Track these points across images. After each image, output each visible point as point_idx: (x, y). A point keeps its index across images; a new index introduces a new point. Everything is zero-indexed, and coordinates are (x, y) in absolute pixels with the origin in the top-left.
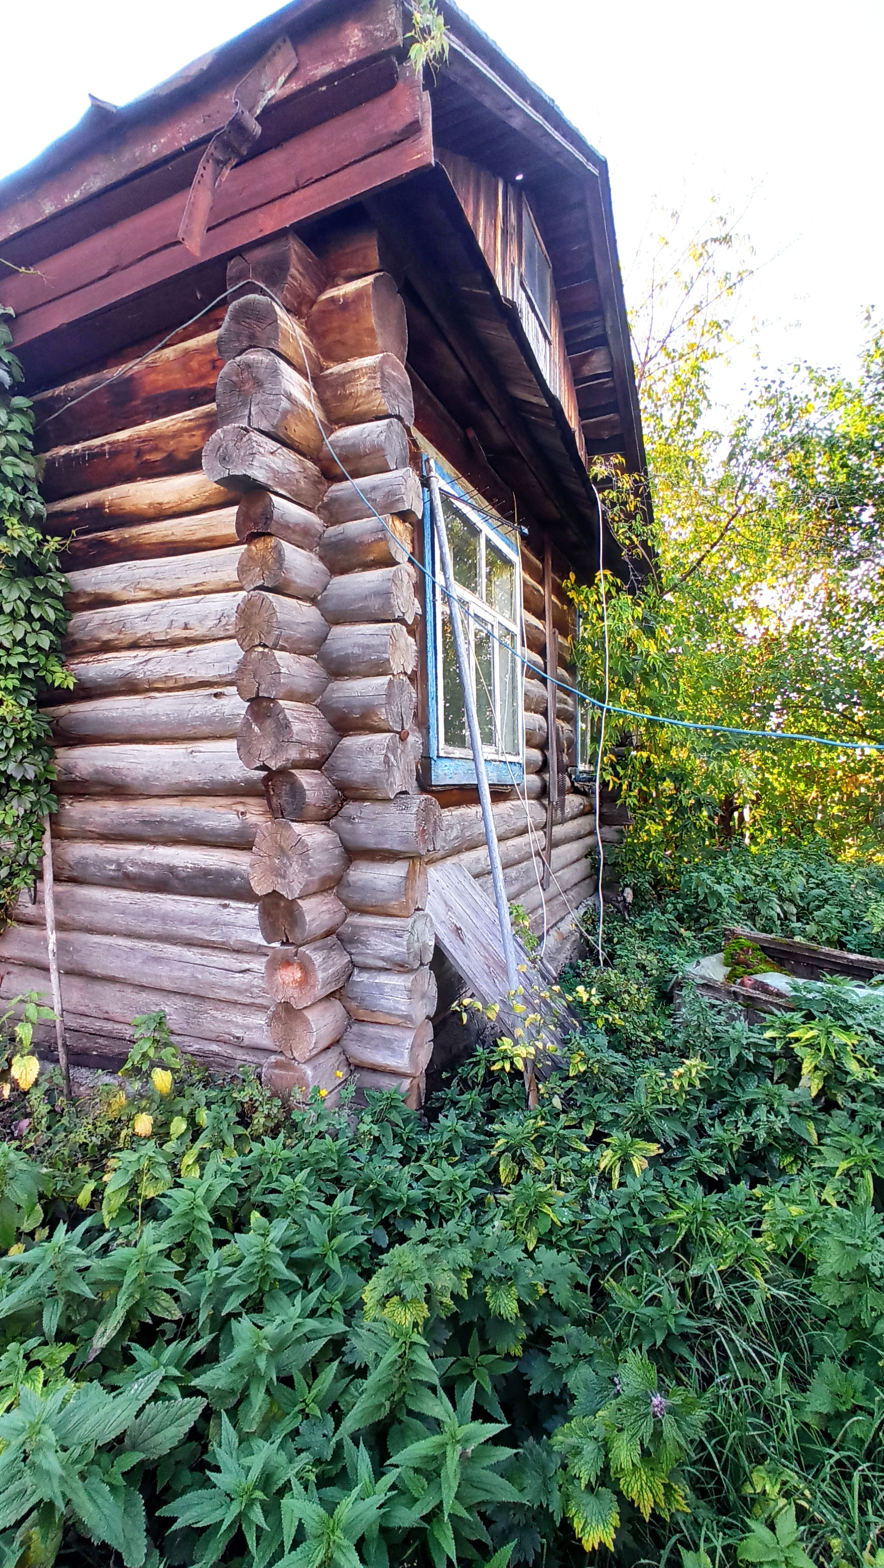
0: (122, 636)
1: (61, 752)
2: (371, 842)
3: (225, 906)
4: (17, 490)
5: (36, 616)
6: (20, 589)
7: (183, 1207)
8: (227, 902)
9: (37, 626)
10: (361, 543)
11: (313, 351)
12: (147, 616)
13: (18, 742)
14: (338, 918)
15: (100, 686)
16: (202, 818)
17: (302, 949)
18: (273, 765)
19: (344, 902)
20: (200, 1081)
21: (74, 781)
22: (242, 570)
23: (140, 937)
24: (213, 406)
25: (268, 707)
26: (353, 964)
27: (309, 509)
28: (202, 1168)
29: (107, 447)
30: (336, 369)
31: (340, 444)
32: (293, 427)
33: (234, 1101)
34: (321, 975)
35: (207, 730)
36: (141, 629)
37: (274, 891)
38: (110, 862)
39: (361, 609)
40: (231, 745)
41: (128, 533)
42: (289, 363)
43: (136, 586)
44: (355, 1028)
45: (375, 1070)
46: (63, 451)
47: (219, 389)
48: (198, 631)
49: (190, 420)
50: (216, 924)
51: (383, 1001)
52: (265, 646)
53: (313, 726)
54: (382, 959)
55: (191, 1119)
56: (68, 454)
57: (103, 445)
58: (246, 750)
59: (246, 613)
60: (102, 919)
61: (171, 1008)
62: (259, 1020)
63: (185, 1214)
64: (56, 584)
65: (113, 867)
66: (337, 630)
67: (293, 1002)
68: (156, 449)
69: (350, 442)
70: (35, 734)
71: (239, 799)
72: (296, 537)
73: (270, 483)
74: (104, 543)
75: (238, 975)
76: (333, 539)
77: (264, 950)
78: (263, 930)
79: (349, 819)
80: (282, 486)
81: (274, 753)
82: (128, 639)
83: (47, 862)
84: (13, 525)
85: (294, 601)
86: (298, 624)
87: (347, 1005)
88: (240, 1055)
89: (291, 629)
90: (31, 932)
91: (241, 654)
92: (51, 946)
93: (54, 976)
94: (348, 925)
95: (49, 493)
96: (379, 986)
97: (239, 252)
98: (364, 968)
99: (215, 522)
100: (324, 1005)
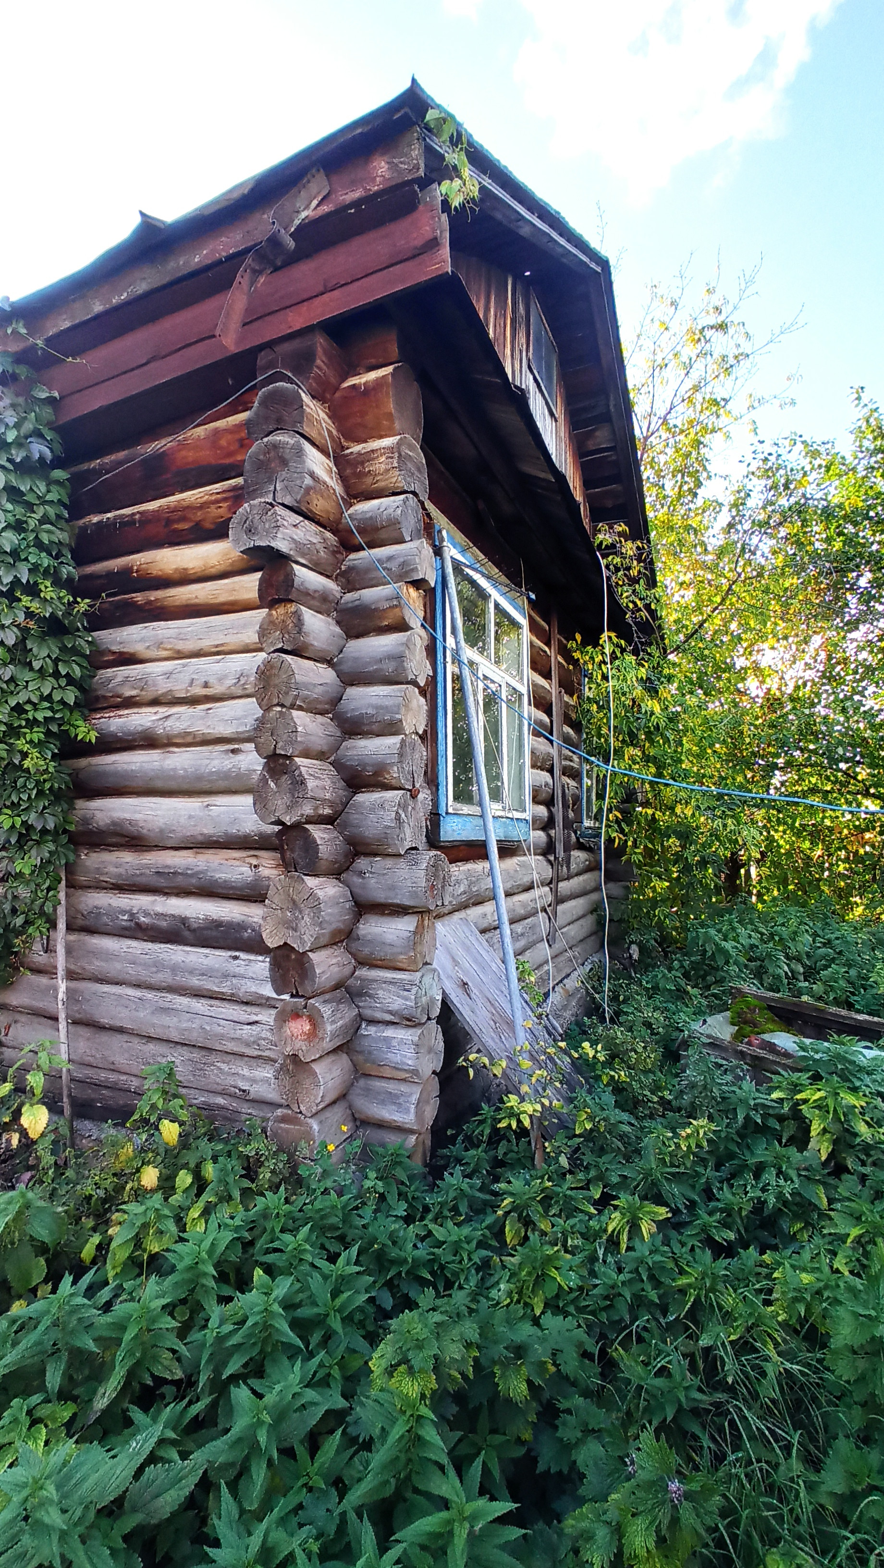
0: (143, 693)
1: (80, 804)
2: (381, 896)
3: (236, 958)
4: (51, 555)
5: (63, 673)
6: (49, 648)
7: (188, 1261)
8: (237, 954)
9: (63, 682)
10: (376, 610)
11: (335, 432)
12: (168, 675)
13: (40, 793)
14: (348, 970)
15: (120, 740)
16: (214, 871)
17: (311, 1001)
18: (288, 820)
19: (354, 955)
20: (205, 1134)
21: (91, 833)
22: (263, 633)
23: (150, 987)
24: (240, 481)
25: (284, 764)
26: (361, 1018)
27: (328, 577)
28: (206, 1222)
29: (137, 517)
30: (356, 448)
31: (358, 517)
32: (315, 501)
33: (240, 1155)
34: (329, 1028)
35: (222, 784)
36: (162, 687)
37: (285, 944)
38: (124, 912)
39: (376, 671)
40: (247, 800)
41: (153, 595)
42: (313, 444)
43: (159, 645)
44: (362, 1082)
45: (380, 1125)
46: (95, 519)
47: (247, 466)
48: (218, 689)
49: (218, 493)
50: (226, 976)
51: (390, 1056)
52: (283, 706)
53: (328, 783)
54: (390, 1012)
55: (197, 1173)
56: (101, 522)
57: (133, 514)
58: (261, 804)
59: (265, 674)
60: (114, 968)
61: (179, 1058)
62: (267, 1073)
63: (190, 1268)
64: (83, 643)
65: (126, 918)
66: (353, 692)
67: (300, 1054)
68: (184, 519)
69: (368, 516)
70: (56, 785)
71: (252, 853)
72: (316, 603)
73: (291, 552)
74: (133, 604)
75: (246, 1027)
76: (350, 605)
77: (273, 1003)
78: (273, 981)
79: (361, 874)
80: (303, 555)
81: (289, 808)
82: (149, 695)
83: (61, 911)
84: (46, 587)
85: (312, 663)
86: (314, 685)
87: (354, 1058)
88: (245, 1109)
89: (309, 690)
90: (43, 980)
91: (259, 713)
92: (61, 995)
93: (62, 1025)
94: (357, 978)
95: (81, 558)
96: (387, 1039)
97: (270, 345)
98: (372, 1022)
99: (237, 587)
100: (331, 1058)
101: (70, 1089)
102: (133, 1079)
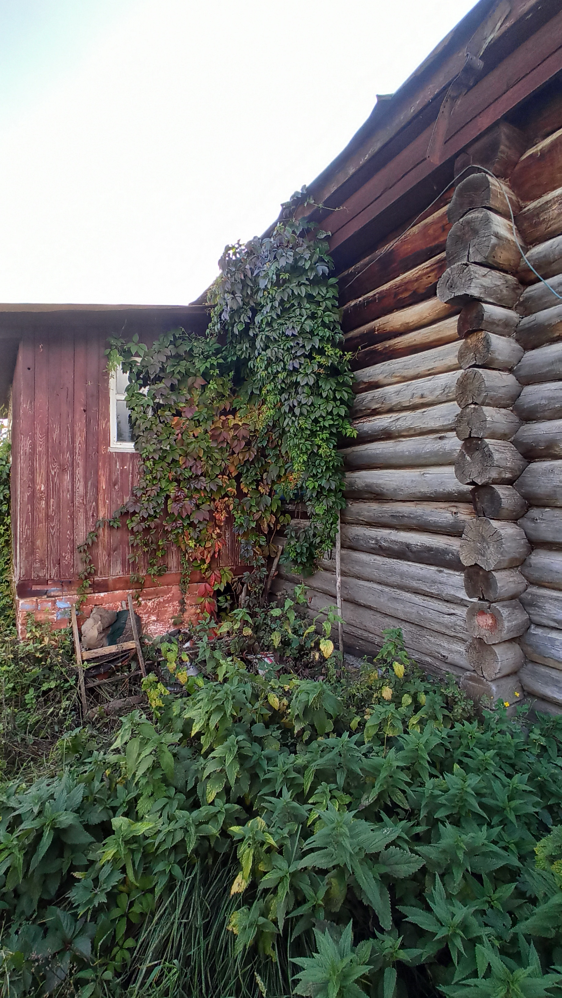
0: (383, 406)
1: (348, 474)
2: (550, 536)
3: (440, 571)
4: (330, 330)
5: (338, 398)
6: (331, 385)
7: (412, 746)
8: (442, 569)
9: (338, 403)
10: (549, 325)
11: (514, 198)
12: (398, 392)
13: (328, 468)
14: (521, 587)
15: (371, 436)
16: (427, 515)
17: (494, 604)
18: (479, 481)
19: (527, 578)
20: (419, 677)
21: (354, 491)
22: (461, 356)
23: (387, 585)
24: (443, 255)
25: (477, 444)
26: (531, 622)
27: (509, 308)
28: (422, 730)
29: (377, 296)
30: (532, 205)
31: (534, 258)
32: (499, 254)
33: (442, 694)
34: (506, 624)
35: (433, 460)
36: (395, 400)
37: (476, 564)
38: (372, 539)
39: (548, 372)
40: (451, 470)
41: (388, 343)
42: (496, 212)
43: (392, 374)
44: (530, 666)
45: (544, 699)
46: (353, 303)
47: (448, 243)
48: (430, 398)
49: (427, 268)
50: (434, 582)
51: (553, 651)
52: (476, 404)
53: (509, 455)
54: (555, 621)
55: (415, 698)
56: (355, 304)
57: (375, 295)
58: (461, 473)
59: (463, 384)
60: (367, 572)
61: (405, 629)
62: (461, 648)
63: (413, 751)
64: (348, 378)
65: (373, 542)
66: (529, 389)
67: (485, 639)
68: (406, 290)
69: (542, 255)
70: (336, 464)
71: (453, 504)
72: (500, 329)
73: (482, 296)
74: (375, 352)
75: (446, 616)
76: (527, 326)
77: (465, 603)
78: (467, 588)
79: (534, 520)
80: (490, 296)
81: (480, 474)
82: (386, 407)
83: (338, 536)
84: (328, 349)
85: (497, 372)
86: (499, 387)
87: (524, 649)
88: (444, 668)
89: (494, 391)
90: (328, 575)
91: (459, 410)
92: (338, 584)
93: (339, 600)
94: (529, 594)
95: (346, 327)
96: (550, 639)
97: (464, 150)
98: (539, 625)
99: (442, 329)
100: (507, 645)
101: (342, 636)
102: (376, 637)
